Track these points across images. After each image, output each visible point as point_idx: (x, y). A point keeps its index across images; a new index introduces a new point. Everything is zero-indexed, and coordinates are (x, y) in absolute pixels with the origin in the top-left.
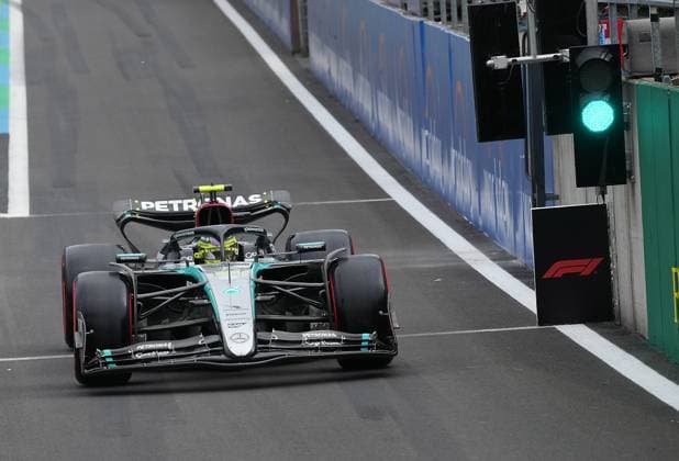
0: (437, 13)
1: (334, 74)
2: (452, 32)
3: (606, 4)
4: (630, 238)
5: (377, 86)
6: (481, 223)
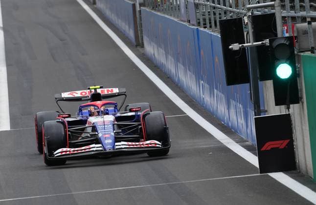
0: (205, 24)
1: (156, 55)
2: (212, 33)
3: (286, 17)
4: (302, 129)
5: (177, 60)
6: (230, 125)
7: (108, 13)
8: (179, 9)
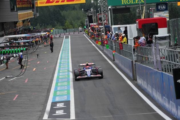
0: (165, 70)
1: (143, 84)
2: (169, 75)
5: (152, 87)
6: (178, 118)
7: (120, 65)
8: (153, 63)
